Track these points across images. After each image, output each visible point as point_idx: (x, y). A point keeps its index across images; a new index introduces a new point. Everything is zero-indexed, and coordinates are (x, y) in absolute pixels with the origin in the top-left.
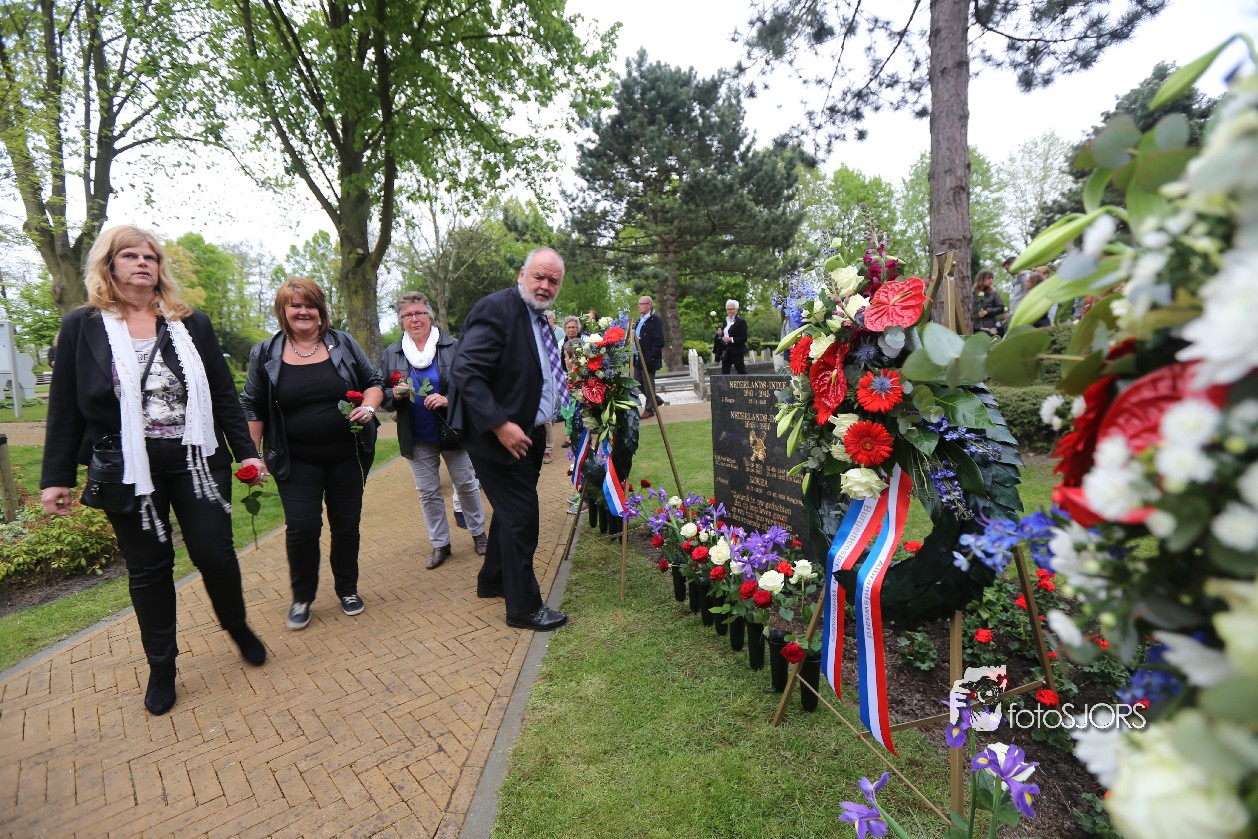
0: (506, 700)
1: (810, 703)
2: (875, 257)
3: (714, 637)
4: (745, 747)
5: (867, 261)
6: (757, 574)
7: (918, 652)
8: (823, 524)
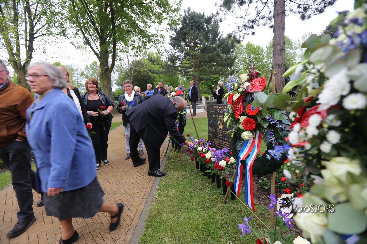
0: (147, 196)
1: (233, 198)
2: (252, 71)
3: (207, 179)
4: (214, 209)
5: (250, 72)
6: (219, 161)
7: (264, 184)
8: (237, 147)
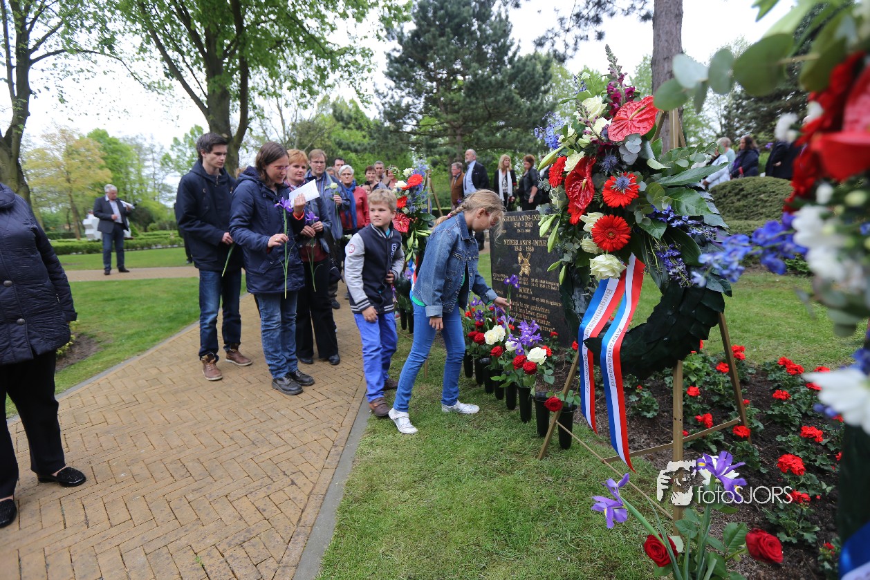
0: (342, 448)
1: (565, 442)
2: (615, 88)
3: (494, 401)
4: (518, 474)
5: (610, 92)
6: (526, 351)
7: (645, 405)
8: (575, 306)
